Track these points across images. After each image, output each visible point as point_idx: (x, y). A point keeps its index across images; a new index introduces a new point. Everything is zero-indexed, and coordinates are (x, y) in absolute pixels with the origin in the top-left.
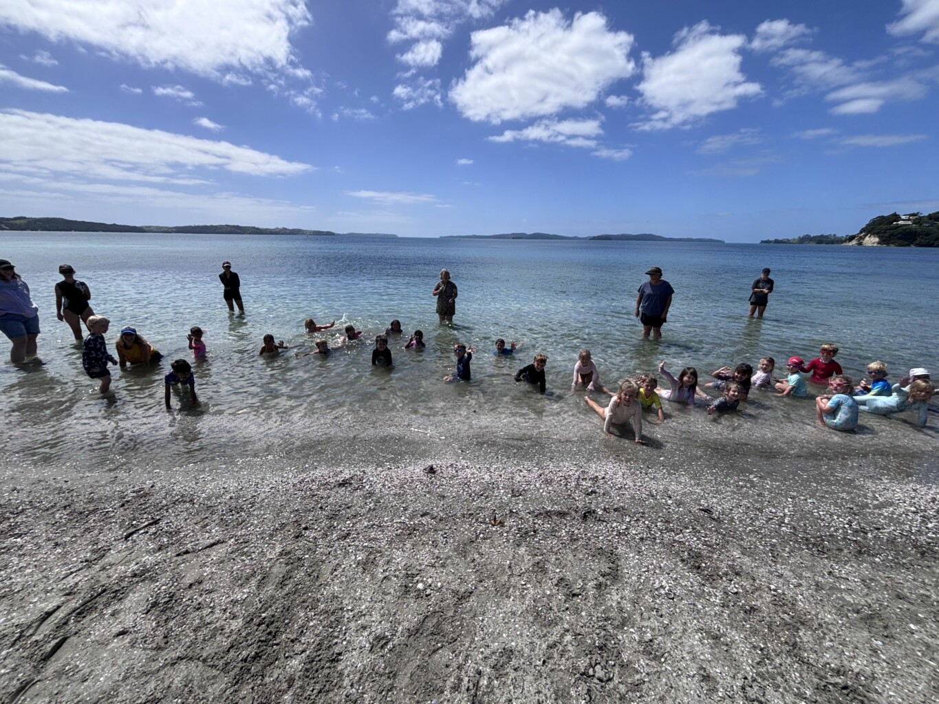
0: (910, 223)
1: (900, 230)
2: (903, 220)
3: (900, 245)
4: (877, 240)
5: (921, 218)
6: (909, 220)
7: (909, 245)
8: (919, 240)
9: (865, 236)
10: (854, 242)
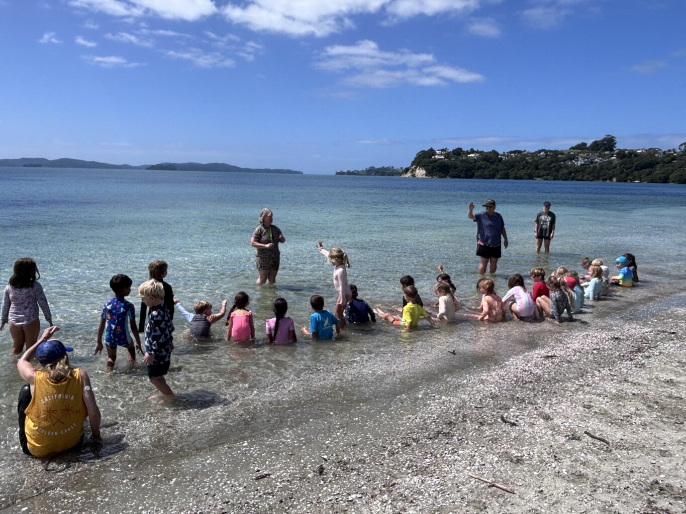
0: (442, 157)
1: (437, 163)
2: (438, 155)
3: (440, 177)
4: (424, 172)
5: (449, 153)
6: (441, 154)
7: (445, 177)
8: (451, 172)
9: (416, 168)
10: (409, 175)
